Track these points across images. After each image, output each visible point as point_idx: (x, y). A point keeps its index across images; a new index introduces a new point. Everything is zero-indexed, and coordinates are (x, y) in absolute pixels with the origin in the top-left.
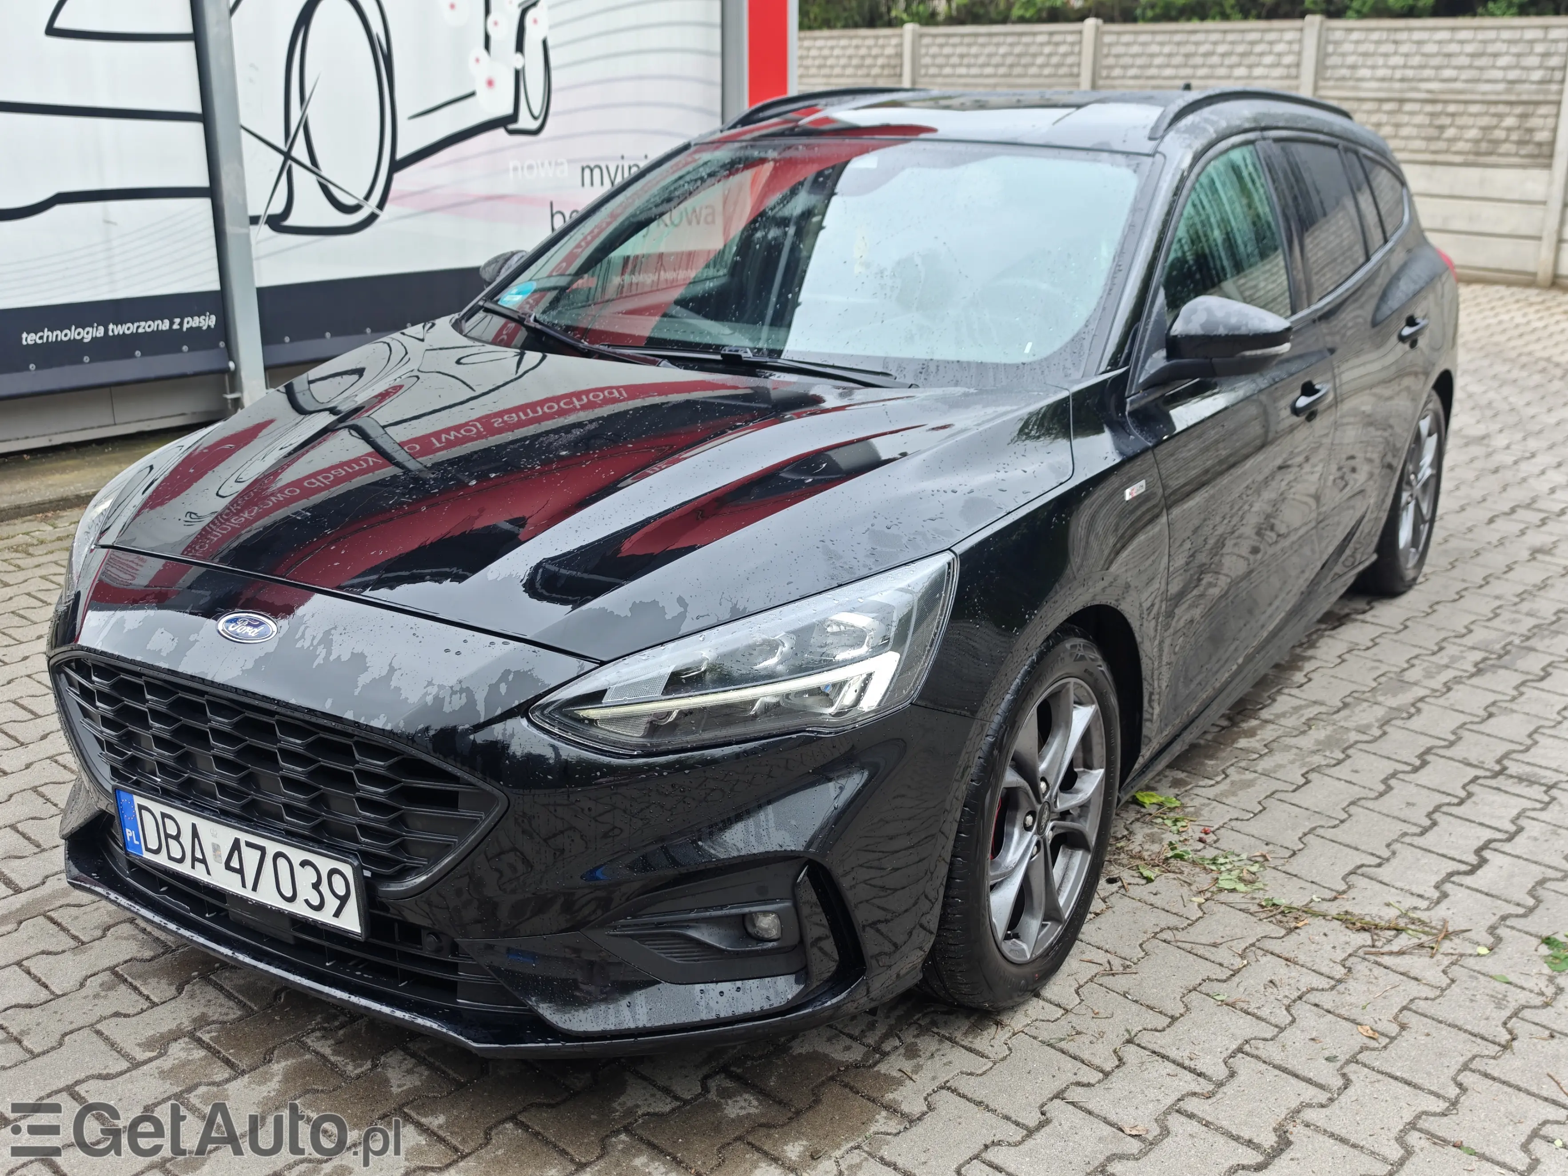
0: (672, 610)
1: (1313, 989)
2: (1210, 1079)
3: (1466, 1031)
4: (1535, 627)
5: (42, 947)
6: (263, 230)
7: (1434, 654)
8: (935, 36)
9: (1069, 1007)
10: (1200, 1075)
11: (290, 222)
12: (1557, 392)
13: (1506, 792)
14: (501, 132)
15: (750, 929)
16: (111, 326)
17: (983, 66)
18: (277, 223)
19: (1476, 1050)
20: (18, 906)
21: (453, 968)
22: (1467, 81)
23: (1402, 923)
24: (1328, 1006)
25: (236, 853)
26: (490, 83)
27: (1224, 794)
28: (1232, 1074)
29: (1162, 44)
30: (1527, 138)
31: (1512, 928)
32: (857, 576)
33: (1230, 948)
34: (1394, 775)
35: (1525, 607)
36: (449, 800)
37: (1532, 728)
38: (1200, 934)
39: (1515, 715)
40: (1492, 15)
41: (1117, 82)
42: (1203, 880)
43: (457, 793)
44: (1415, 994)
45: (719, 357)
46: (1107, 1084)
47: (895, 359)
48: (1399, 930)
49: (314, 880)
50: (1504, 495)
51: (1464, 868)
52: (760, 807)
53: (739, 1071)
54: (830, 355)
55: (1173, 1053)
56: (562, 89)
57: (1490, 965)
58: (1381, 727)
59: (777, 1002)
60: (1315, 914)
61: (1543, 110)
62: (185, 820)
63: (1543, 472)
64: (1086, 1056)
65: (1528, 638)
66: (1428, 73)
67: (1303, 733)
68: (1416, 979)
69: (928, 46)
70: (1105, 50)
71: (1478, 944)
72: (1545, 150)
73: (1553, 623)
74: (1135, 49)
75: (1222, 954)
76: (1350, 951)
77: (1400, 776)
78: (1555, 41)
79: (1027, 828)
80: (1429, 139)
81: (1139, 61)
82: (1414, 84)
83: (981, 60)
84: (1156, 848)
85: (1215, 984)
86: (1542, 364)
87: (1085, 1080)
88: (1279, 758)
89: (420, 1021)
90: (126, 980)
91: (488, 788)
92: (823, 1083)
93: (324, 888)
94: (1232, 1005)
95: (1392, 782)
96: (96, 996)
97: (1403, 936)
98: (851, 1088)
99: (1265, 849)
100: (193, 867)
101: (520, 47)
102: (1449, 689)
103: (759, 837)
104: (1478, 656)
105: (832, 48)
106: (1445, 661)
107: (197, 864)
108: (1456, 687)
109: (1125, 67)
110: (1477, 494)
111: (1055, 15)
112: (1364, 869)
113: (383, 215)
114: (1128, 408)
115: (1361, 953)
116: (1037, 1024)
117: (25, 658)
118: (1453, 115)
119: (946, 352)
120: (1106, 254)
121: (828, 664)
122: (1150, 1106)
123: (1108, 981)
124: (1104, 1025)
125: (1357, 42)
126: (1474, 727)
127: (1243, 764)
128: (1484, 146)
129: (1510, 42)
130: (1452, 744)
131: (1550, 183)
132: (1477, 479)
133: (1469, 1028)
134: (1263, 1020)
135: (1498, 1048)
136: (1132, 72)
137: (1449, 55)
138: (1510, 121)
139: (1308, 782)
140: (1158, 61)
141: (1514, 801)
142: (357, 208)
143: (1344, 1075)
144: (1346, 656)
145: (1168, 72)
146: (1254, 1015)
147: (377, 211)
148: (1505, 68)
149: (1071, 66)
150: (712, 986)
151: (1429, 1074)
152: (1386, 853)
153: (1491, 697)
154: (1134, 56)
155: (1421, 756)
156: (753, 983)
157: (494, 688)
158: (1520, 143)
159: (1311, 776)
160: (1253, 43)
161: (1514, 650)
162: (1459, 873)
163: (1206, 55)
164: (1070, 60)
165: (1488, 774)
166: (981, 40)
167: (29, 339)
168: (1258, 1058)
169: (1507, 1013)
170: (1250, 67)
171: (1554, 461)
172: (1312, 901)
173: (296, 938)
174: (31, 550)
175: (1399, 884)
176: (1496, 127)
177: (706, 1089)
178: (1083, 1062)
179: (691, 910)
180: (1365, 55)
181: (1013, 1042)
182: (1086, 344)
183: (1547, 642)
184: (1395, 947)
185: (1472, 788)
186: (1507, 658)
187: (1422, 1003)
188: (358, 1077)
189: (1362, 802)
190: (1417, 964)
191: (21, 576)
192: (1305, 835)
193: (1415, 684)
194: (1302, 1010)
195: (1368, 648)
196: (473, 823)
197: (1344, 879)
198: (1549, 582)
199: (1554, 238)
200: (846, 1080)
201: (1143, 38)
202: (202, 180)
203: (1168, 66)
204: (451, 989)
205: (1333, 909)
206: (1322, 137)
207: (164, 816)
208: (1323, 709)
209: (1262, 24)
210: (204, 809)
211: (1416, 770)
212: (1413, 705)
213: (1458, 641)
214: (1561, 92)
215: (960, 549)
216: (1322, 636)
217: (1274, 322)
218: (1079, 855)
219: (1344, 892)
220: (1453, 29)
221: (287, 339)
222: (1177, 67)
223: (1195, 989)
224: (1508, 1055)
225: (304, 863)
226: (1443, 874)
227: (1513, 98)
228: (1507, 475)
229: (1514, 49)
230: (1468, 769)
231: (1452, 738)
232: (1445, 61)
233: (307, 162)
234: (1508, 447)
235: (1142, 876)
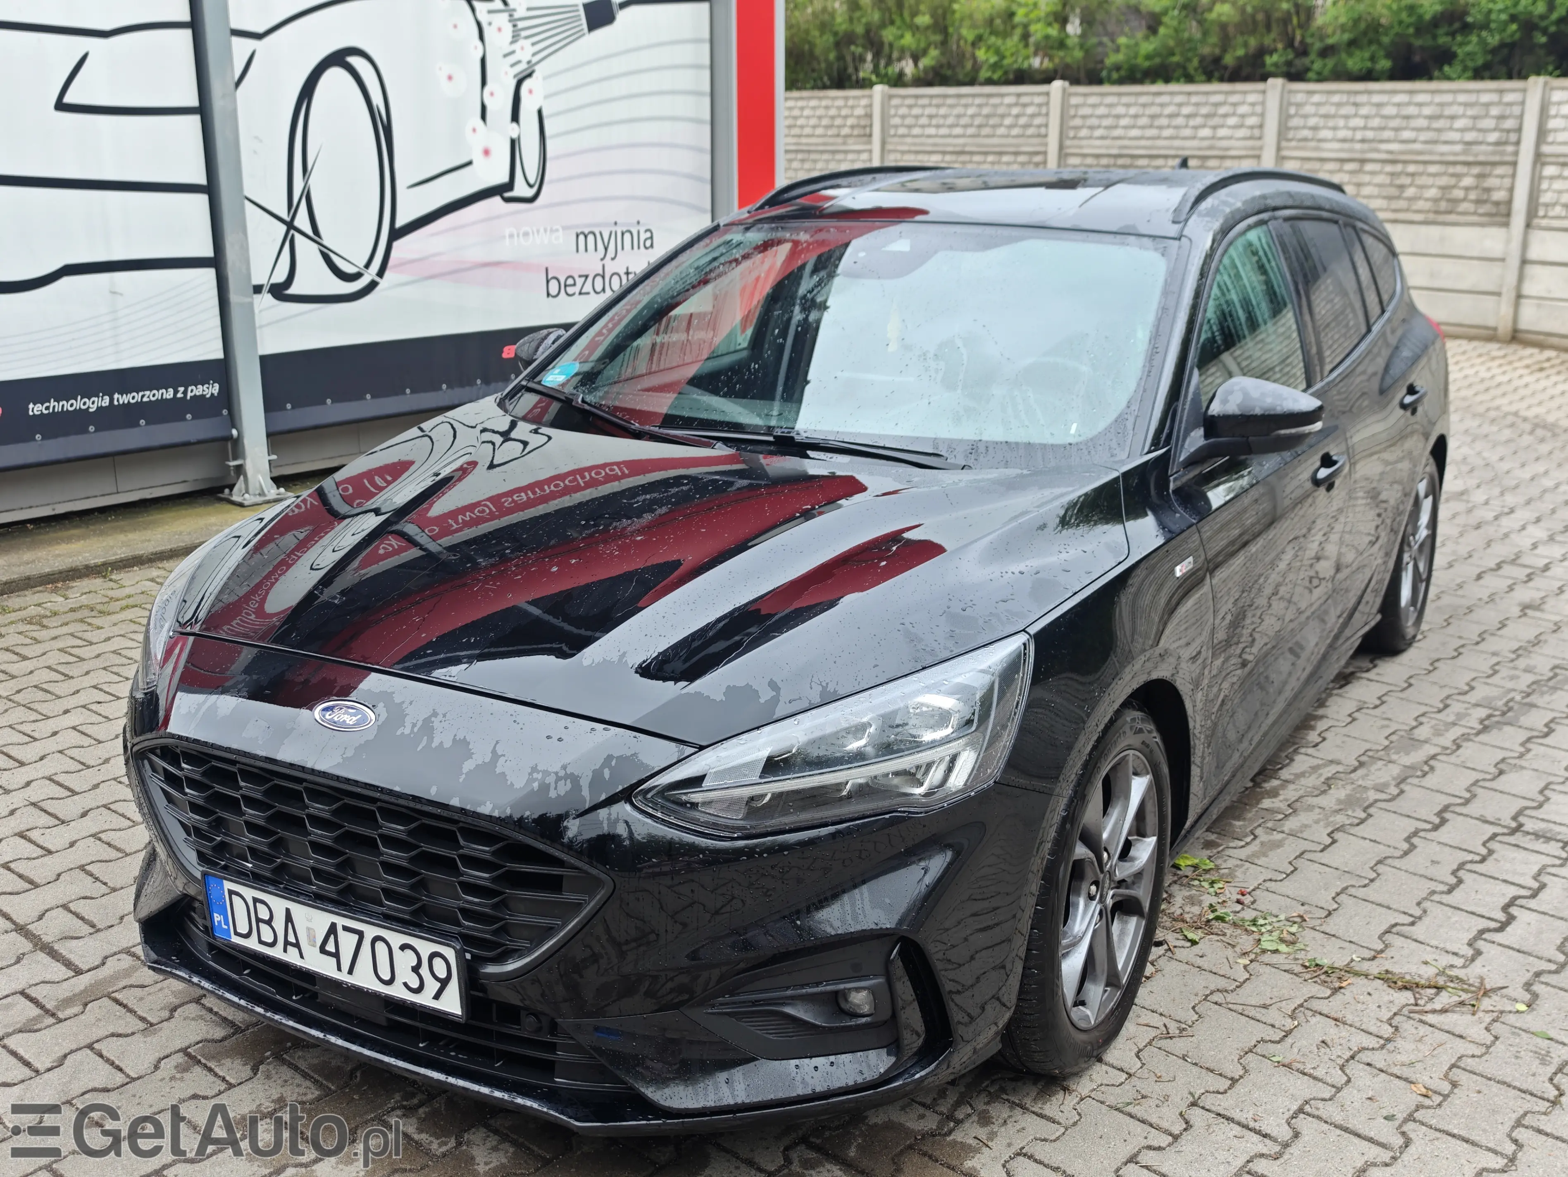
0: (766, 695)
1: (1364, 1049)
2: (1275, 1140)
3: (1515, 1088)
4: (1534, 683)
5: (111, 1030)
6: (267, 298)
7: (1440, 711)
8: (904, 97)
9: (1132, 1071)
10: (1265, 1136)
11: (293, 290)
12: (1528, 447)
13: (1525, 849)
14: (497, 200)
15: (843, 1005)
16: (116, 396)
17: (951, 126)
18: (279, 291)
19: (1527, 1106)
20: (82, 988)
21: (552, 1047)
22: (1426, 142)
23: (1441, 981)
24: (1381, 1064)
25: (332, 938)
26: (487, 152)
27: (1255, 855)
28: (1296, 1135)
29: (1128, 105)
30: (1485, 197)
31: (1547, 984)
32: (939, 658)
33: (1279, 1009)
34: (1415, 833)
35: (1522, 663)
36: (554, 884)
37: (1542, 785)
38: (1249, 995)
39: (1525, 772)
40: (1448, 78)
41: (1084, 143)
42: (1246, 942)
43: (560, 877)
44: (1462, 1051)
45: (771, 439)
46: (1177, 1146)
47: (944, 440)
48: (1439, 988)
49: (414, 962)
50: (1489, 551)
51: (1493, 925)
52: (855, 887)
53: (818, 1141)
54: (880, 436)
55: (1237, 1115)
56: (558, 157)
57: (1531, 1021)
58: (1397, 785)
59: (870, 1075)
60: (1357, 974)
61: (1500, 170)
62: (279, 905)
63: (1523, 528)
64: (1154, 1120)
65: (1529, 695)
66: (1387, 134)
67: (1324, 792)
68: (1461, 1037)
69: (897, 107)
70: (1072, 112)
71: (1515, 1000)
72: (1503, 209)
73: (1550, 679)
74: (1102, 111)
75: (1272, 1016)
76: (1395, 1010)
77: (1422, 834)
78: (1510, 104)
79: (1091, 898)
80: (1390, 198)
81: (1106, 122)
82: (1374, 145)
83: (950, 121)
84: (1196, 910)
85: (1270, 1045)
86: (1510, 419)
87: (1155, 1144)
88: (1303, 818)
89: (520, 1101)
90: (199, 1062)
91: (594, 872)
92: (902, 1152)
93: (424, 971)
94: (1288, 1066)
95: (1415, 840)
96: (172, 1078)
97: (1444, 994)
98: (930, 1157)
99: (1301, 910)
100: (285, 951)
101: (515, 117)
102: (1459, 747)
103: (855, 918)
104: (1483, 713)
105: (802, 109)
106: (1451, 718)
107: (289, 948)
108: (1465, 744)
109: (1092, 128)
110: (1463, 550)
111: (1022, 77)
112: (1398, 928)
113: (383, 283)
114: (1172, 486)
115: (1405, 1011)
116: (1103, 1088)
117: (55, 734)
118: (1413, 175)
119: (994, 433)
120: (1142, 336)
121: (916, 746)
122: (1222, 1167)
123: (1165, 1044)
124: (1168, 1088)
125: (1318, 104)
126: (1487, 784)
127: (1270, 824)
128: (1443, 205)
129: (1466, 105)
130: (1467, 802)
131: (1508, 241)
132: (1461, 535)
133: (1517, 1084)
134: (1320, 1080)
135: (1548, 1104)
136: (1098, 133)
137: (1407, 117)
138: (1468, 181)
139: (1334, 842)
140: (1124, 122)
141: (1534, 857)
142: (357, 276)
143: (1403, 1134)
144: (1356, 715)
145: (1134, 133)
146: (1310, 1076)
147: (377, 279)
148: (1462, 130)
149: (1039, 126)
150: (807, 1061)
151: (1484, 1131)
152: (1417, 912)
153: (1500, 755)
154: (1101, 117)
155: (1439, 814)
156: (845, 1058)
157: (597, 775)
158: (1478, 202)
159: (1336, 836)
160: (1217, 105)
161: (1516, 707)
162: (1489, 930)
163: (1171, 116)
164: (1038, 121)
165: (1505, 831)
166: (950, 101)
167: (35, 409)
168: (1319, 1118)
169: (1551, 1069)
170: (1215, 128)
171: (1533, 516)
172: (1352, 960)
173: (389, 1020)
174: (45, 622)
175: (1434, 943)
176: (1454, 187)
177: (788, 1161)
178: (1151, 1125)
179: (788, 988)
180: (1326, 116)
181: (1082, 1107)
182: (1130, 424)
183: (1547, 698)
184: (1438, 1007)
185: (1492, 845)
186: (1510, 714)
187: (1469, 1060)
188: (444, 1155)
189: (1389, 861)
190: (1458, 1021)
191: (38, 649)
192: (1338, 894)
193: (1426, 742)
194: (1356, 1070)
195: (1376, 707)
196: (578, 906)
197: (1380, 938)
198: (1542, 638)
199: (1513, 295)
200: (925, 1148)
201: (1109, 100)
202: (208, 251)
203: (1133, 127)
204: (549, 1068)
205: (1374, 968)
206: (1325, 214)
207: (256, 900)
208: (1340, 768)
209: (1226, 87)
210: (299, 894)
211: (1436, 828)
212: (1426, 763)
213: (1461, 698)
214: (1516, 153)
215: (1033, 630)
216: (1330, 695)
217: (1306, 402)
218: (1133, 921)
219: (1382, 951)
220: (1411, 92)
221: (289, 406)
222: (1143, 127)
223: (1251, 1051)
224: (1557, 1111)
225: (403, 947)
226: (1474, 932)
227: (1470, 159)
228: (1490, 531)
229: (1470, 112)
230: (1486, 826)
231: (1468, 795)
232: (1404, 123)
233: (310, 232)
234: (1487, 503)
235: (1186, 938)
